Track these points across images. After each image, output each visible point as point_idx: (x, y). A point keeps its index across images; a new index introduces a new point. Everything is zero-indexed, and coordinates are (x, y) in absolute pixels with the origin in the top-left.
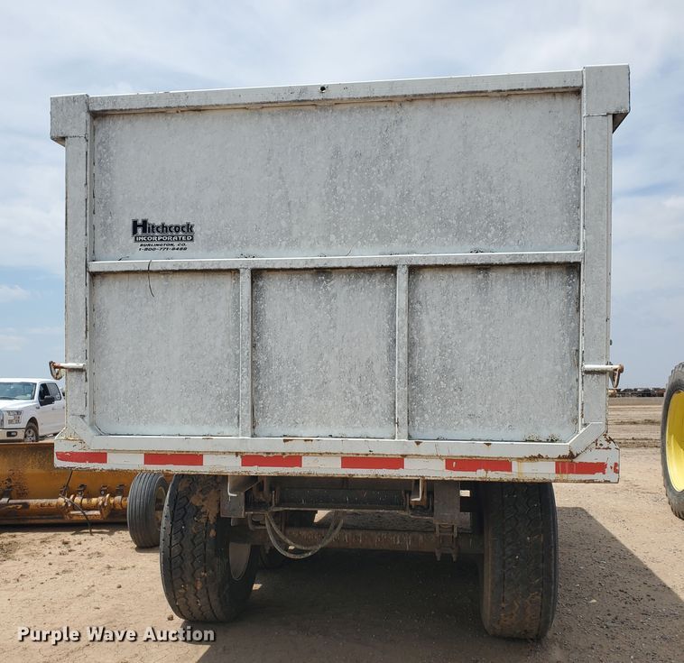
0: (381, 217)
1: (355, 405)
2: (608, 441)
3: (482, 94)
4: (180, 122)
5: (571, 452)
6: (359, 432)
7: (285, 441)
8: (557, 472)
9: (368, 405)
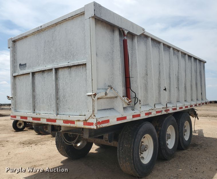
0: (52, 56)
1: (48, 106)
2: (94, 116)
3: (66, 20)
4: (24, 40)
5: (85, 119)
6: (49, 113)
7: (36, 114)
8: (84, 125)
9: (51, 105)
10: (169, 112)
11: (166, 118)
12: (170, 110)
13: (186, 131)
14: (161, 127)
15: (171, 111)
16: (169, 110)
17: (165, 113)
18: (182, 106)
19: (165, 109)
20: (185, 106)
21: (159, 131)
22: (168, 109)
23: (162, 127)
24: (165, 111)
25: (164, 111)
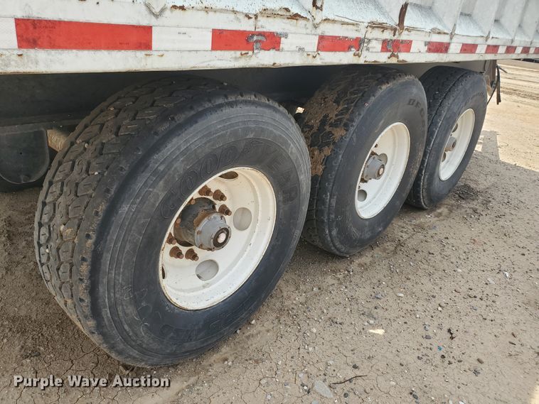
10: (405, 57)
11: (384, 87)
12: (414, 48)
13: (453, 146)
14: (347, 130)
15: (418, 55)
16: (407, 46)
17: (383, 58)
18: (479, 41)
19: (387, 35)
20: (491, 42)
21: (332, 147)
22: (405, 36)
23: (352, 129)
24: (384, 49)
25: (379, 46)
